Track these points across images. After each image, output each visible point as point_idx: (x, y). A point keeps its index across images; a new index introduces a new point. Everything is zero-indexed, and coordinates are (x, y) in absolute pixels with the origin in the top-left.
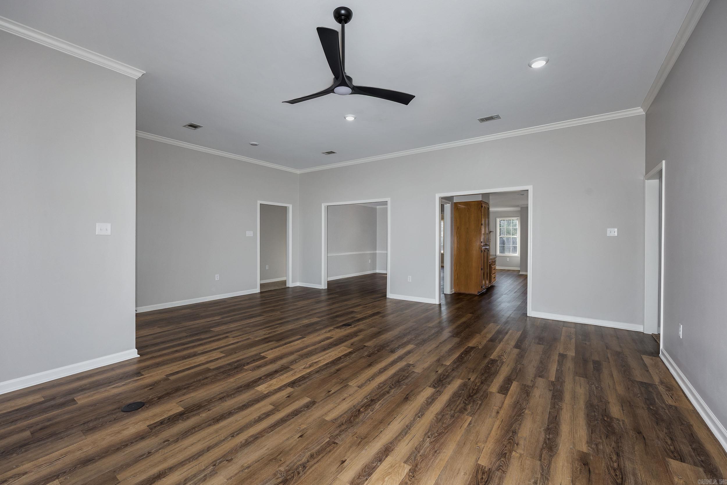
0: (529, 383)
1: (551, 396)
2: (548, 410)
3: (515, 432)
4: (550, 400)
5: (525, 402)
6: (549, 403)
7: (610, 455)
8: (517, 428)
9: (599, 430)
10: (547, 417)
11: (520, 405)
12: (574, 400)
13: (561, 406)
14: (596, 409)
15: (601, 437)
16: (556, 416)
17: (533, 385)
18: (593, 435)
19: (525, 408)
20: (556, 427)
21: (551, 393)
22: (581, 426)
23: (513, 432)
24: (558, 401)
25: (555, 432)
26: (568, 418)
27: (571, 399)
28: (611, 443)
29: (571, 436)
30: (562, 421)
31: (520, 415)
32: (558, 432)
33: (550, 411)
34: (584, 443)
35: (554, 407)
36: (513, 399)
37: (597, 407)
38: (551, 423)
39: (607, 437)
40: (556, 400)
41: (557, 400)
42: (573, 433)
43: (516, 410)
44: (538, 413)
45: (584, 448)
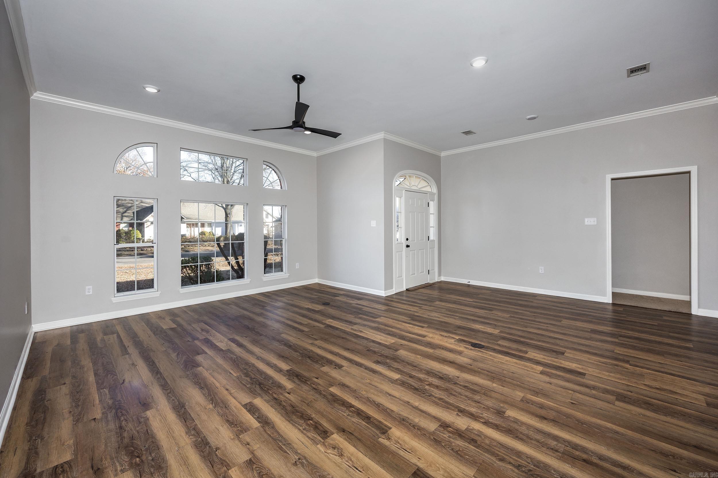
0: (246, 437)
1: (209, 440)
2: (197, 422)
3: (201, 388)
4: (205, 435)
5: (222, 413)
6: (203, 430)
7: (127, 422)
8: (203, 391)
9: (141, 439)
10: (191, 414)
11: (222, 407)
12: (182, 457)
13: (189, 436)
14: (152, 466)
15: (138, 432)
16: (185, 422)
17: (239, 438)
18: (145, 429)
19: (215, 407)
20: (179, 412)
21: (213, 444)
22: (160, 429)
23: (202, 387)
24: (197, 440)
25: (177, 408)
26: (175, 429)
27: (187, 457)
28: (128, 434)
29: (163, 415)
30: (178, 420)
31: (212, 400)
32: (175, 410)
33: (194, 421)
34: (151, 416)
35: (194, 429)
36: (233, 407)
37: (152, 470)
38: (184, 412)
39: (133, 437)
40: (200, 439)
41: (199, 441)
42: (163, 418)
43: (219, 401)
44: (201, 412)
45: (149, 413)
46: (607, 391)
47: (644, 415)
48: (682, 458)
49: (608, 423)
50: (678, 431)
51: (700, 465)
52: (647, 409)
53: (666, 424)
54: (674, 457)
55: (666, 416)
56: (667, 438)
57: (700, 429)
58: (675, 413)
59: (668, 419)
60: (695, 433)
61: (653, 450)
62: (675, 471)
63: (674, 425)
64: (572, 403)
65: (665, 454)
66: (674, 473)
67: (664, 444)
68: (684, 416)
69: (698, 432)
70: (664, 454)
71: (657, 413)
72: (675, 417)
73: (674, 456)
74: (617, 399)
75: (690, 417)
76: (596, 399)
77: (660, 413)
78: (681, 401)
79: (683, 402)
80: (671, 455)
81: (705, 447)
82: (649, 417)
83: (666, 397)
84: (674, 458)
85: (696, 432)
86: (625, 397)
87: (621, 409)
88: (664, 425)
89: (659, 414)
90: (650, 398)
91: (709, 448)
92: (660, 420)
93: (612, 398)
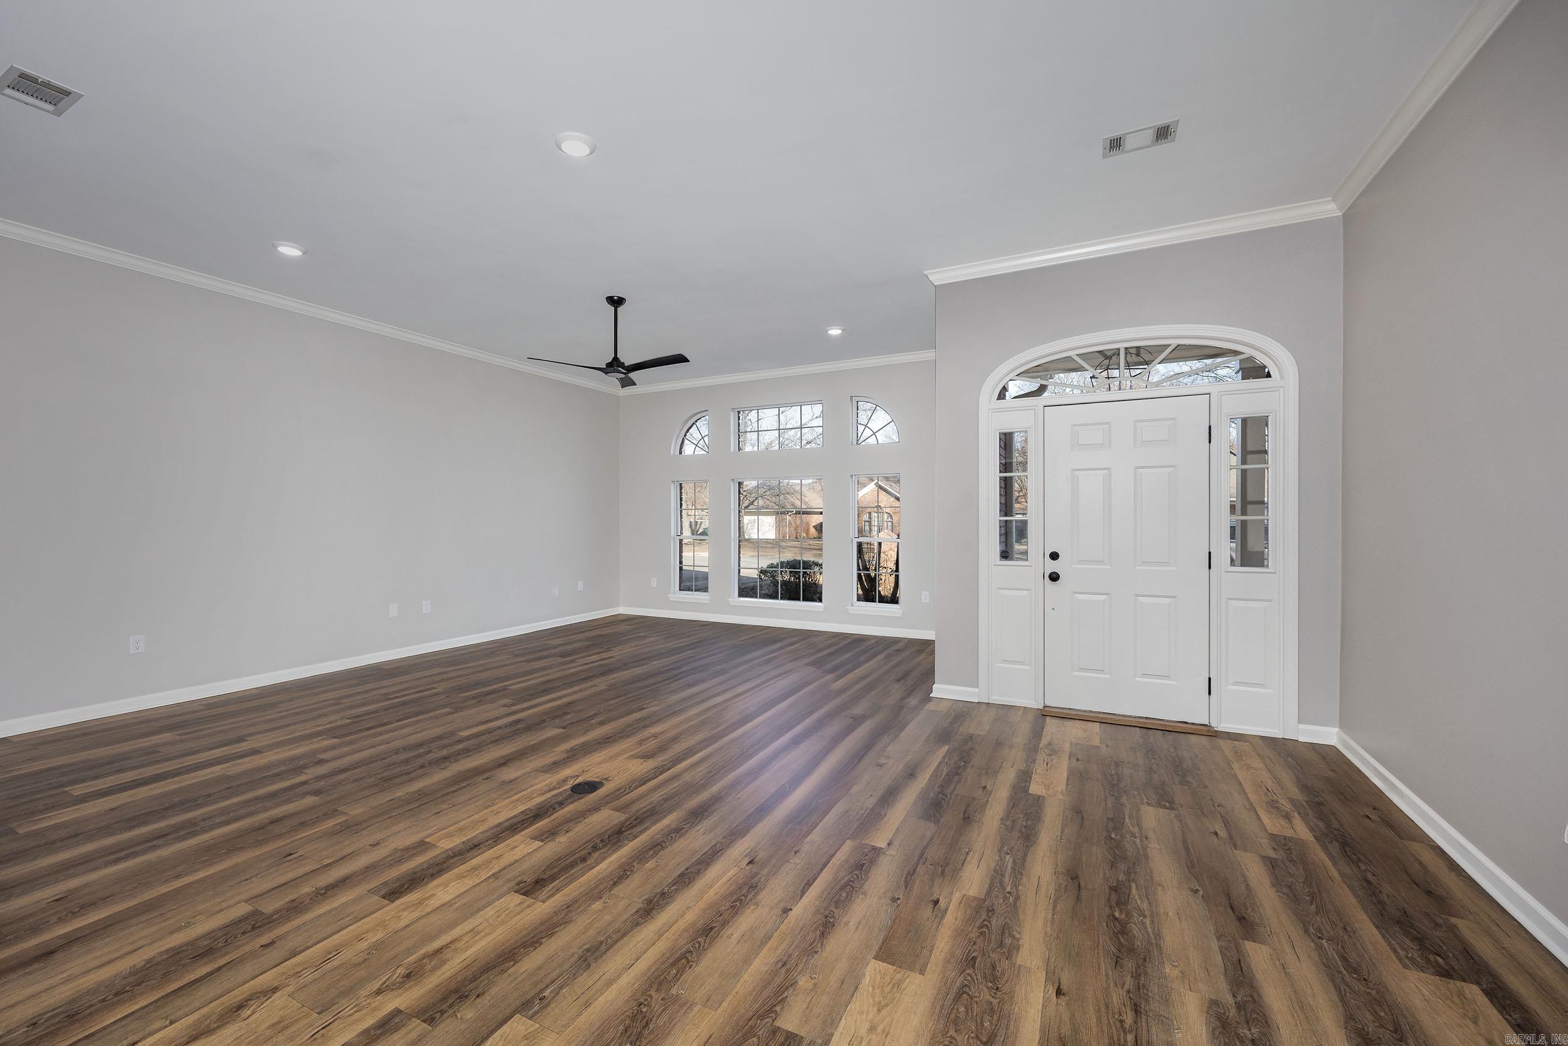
46: (295, 908)
47: (180, 929)
48: (61, 920)
49: (206, 877)
50: (99, 954)
51: (28, 932)
52: (193, 942)
53: (130, 948)
54: (73, 913)
55: (149, 961)
56: (105, 928)
57: (64, 993)
58: (140, 984)
59: (137, 960)
60: (69, 975)
61: (108, 897)
62: (57, 900)
63: (116, 959)
64: (290, 855)
65: (86, 907)
66: (57, 897)
67: (102, 916)
68: (116, 994)
69: (64, 983)
70: (90, 906)
71: (167, 951)
72: (131, 974)
73: (74, 915)
74: (255, 913)
75: (104, 1000)
76: (283, 885)
77: (165, 957)
78: (157, 1025)
79: (150, 1029)
80: (79, 911)
81: (35, 966)
82: (171, 933)
83: (197, 1004)
84: (70, 912)
85: (67, 981)
86: (254, 928)
87: (224, 905)
88: (133, 942)
89: (162, 953)
90: (219, 969)
91: (29, 969)
92: (149, 944)
93: (269, 907)
